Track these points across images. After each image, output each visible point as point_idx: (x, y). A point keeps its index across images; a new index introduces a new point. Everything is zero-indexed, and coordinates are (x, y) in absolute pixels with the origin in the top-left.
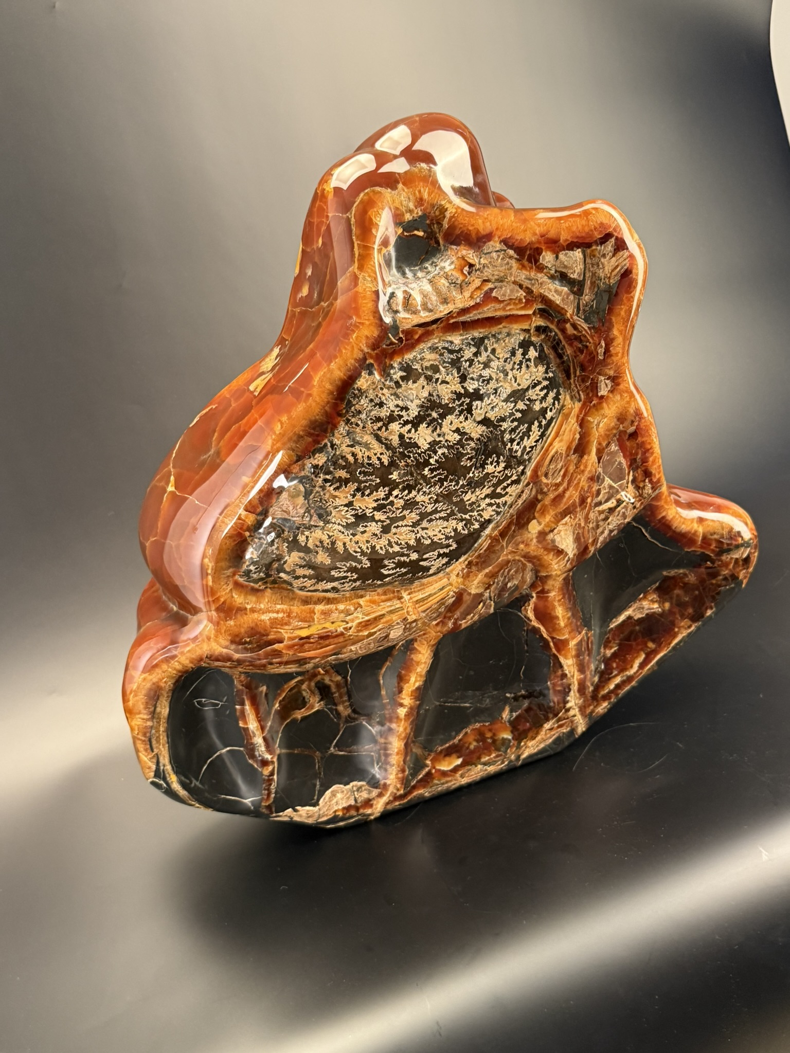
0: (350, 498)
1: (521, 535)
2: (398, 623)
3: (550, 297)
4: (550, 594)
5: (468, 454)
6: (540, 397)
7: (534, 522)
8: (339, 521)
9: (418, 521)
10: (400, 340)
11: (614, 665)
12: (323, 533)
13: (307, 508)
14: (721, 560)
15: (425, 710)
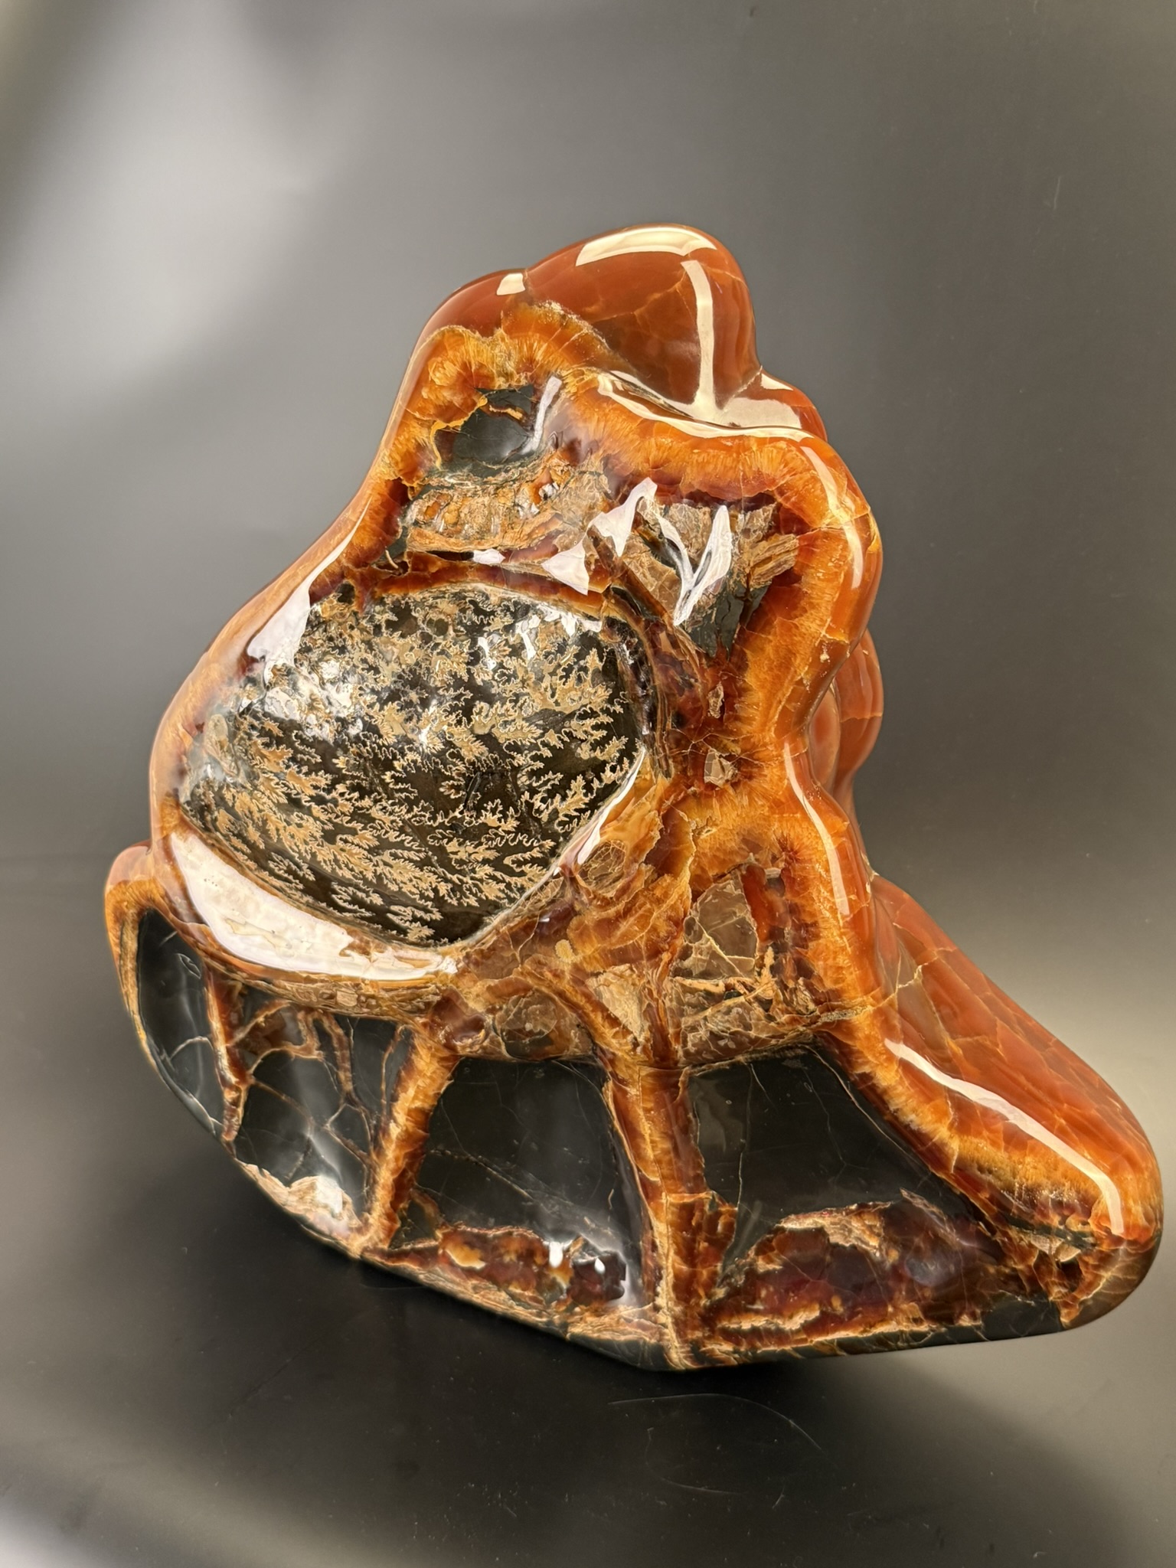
0: (282, 766)
1: (546, 955)
3: (638, 575)
4: (628, 1089)
5: (452, 778)
6: (591, 739)
7: (566, 944)
8: (268, 793)
9: (376, 847)
10: (403, 565)
11: (763, 1293)
12: (251, 800)
14: (1005, 1234)
15: (443, 1153)
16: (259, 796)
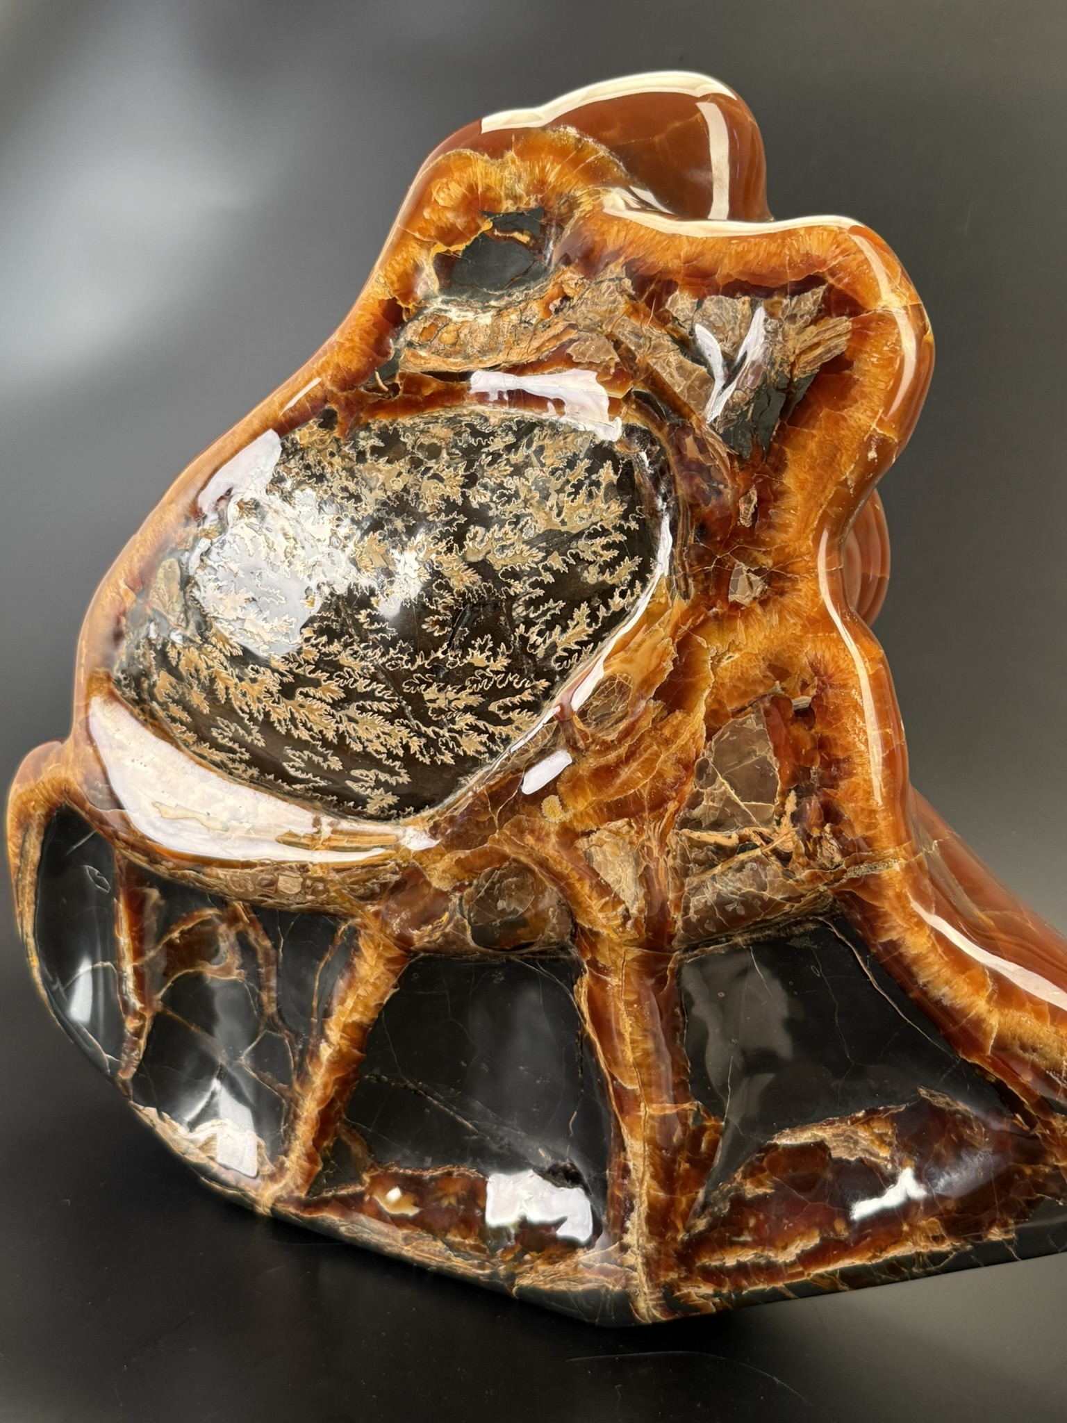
0: (240, 613)
1: (529, 814)
3: (665, 376)
4: (608, 979)
5: (438, 613)
6: (601, 560)
7: (554, 799)
8: (220, 645)
9: (342, 700)
10: (394, 388)
11: (752, 1222)
12: (199, 656)
13: (183, 605)
15: (379, 1079)
16: (209, 650)
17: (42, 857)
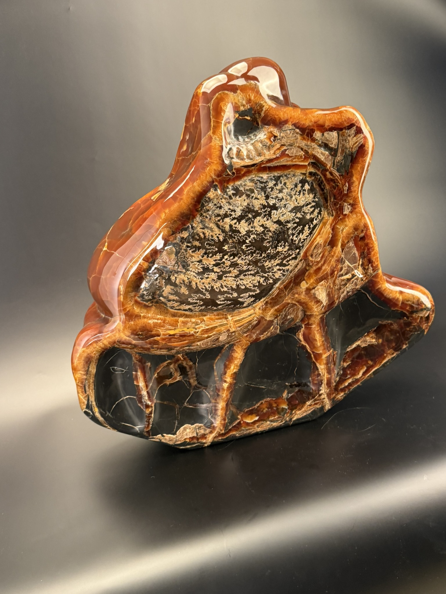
0: (200, 257)
1: (296, 289)
2: (224, 332)
3: (318, 156)
4: (312, 326)
5: (268, 239)
6: (310, 212)
7: (304, 282)
8: (194, 270)
9: (238, 275)
10: (233, 173)
11: (349, 372)
12: (185, 276)
13: (177, 261)
14: (412, 317)
15: (239, 387)
16: (189, 273)
17: (96, 371)
